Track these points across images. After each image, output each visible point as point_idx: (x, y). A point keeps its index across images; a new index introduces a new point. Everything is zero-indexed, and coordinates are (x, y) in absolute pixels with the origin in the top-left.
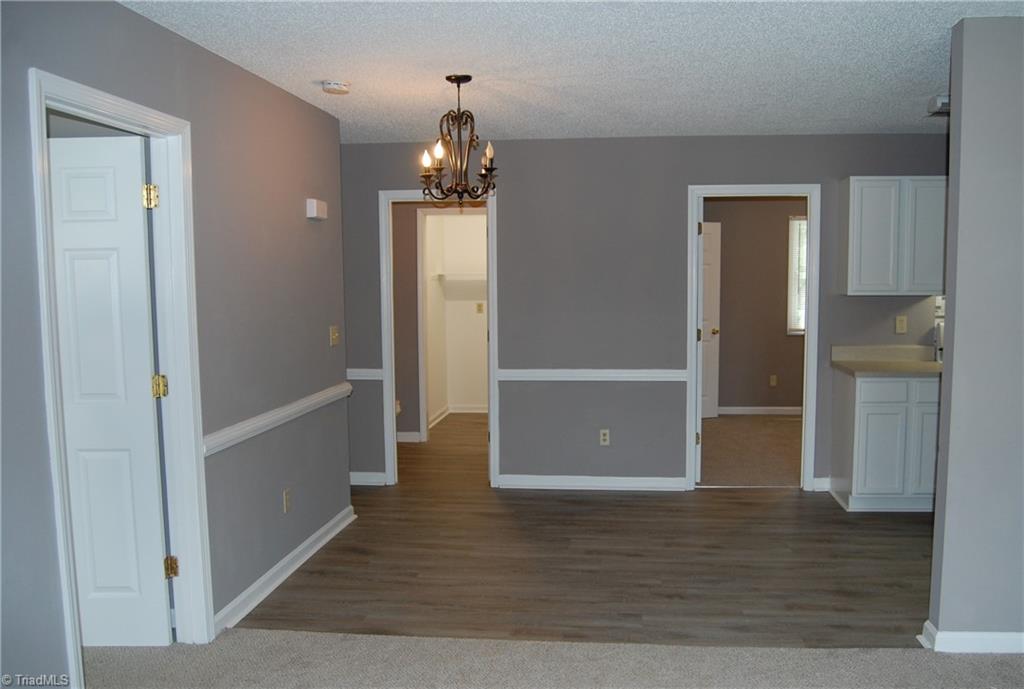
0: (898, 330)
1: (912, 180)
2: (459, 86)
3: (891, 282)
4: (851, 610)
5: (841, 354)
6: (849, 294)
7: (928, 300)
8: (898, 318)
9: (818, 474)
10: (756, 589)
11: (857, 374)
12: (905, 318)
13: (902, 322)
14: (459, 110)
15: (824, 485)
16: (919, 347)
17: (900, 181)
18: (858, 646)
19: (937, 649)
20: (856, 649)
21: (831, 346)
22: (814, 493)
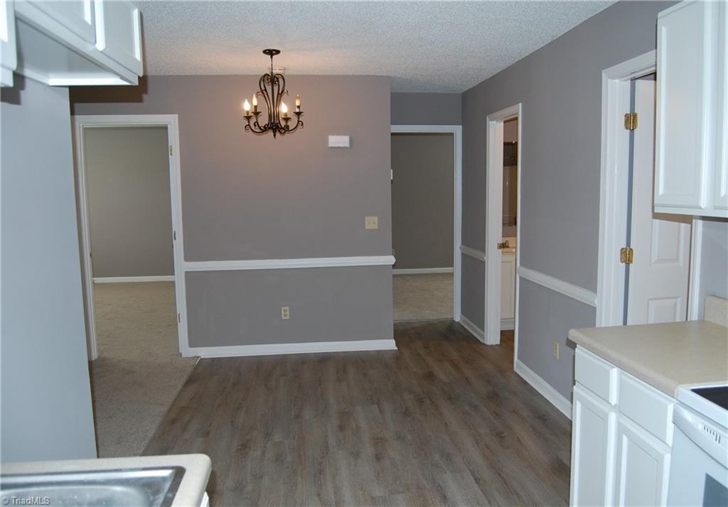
2: (272, 57)
14: (272, 73)
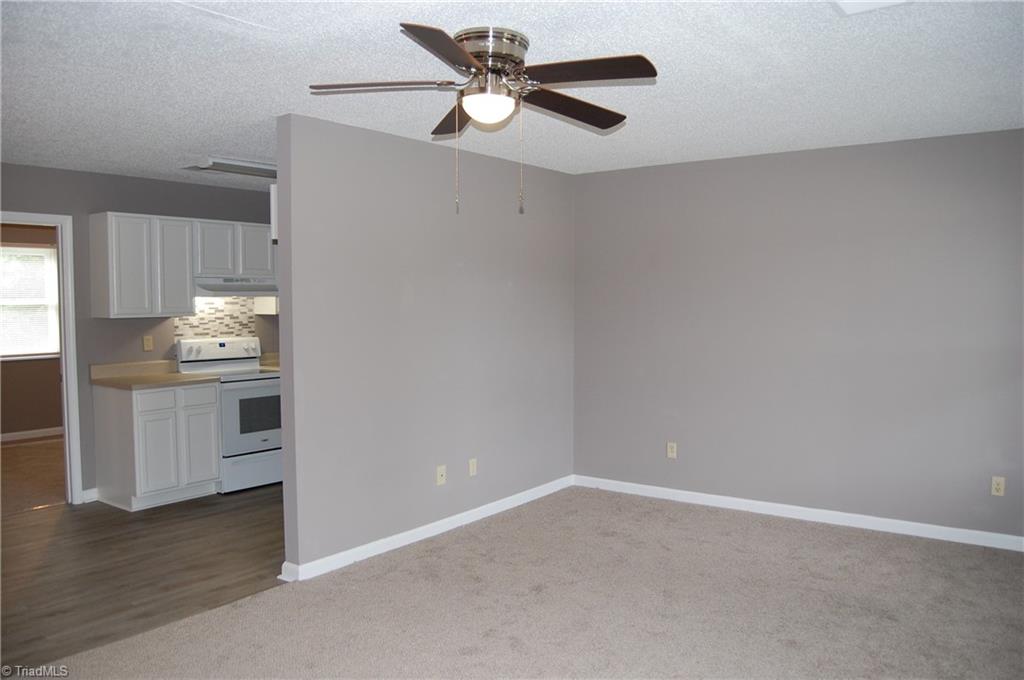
0: (146, 349)
1: (160, 219)
3: (147, 306)
4: (215, 576)
5: (98, 373)
6: (112, 317)
7: (168, 322)
8: (146, 337)
9: (85, 487)
10: (123, 586)
11: (134, 387)
12: (151, 337)
13: (149, 341)
15: (93, 495)
16: (167, 361)
17: (150, 219)
18: (249, 595)
19: (300, 579)
20: (249, 597)
21: (90, 366)
22: (84, 506)
